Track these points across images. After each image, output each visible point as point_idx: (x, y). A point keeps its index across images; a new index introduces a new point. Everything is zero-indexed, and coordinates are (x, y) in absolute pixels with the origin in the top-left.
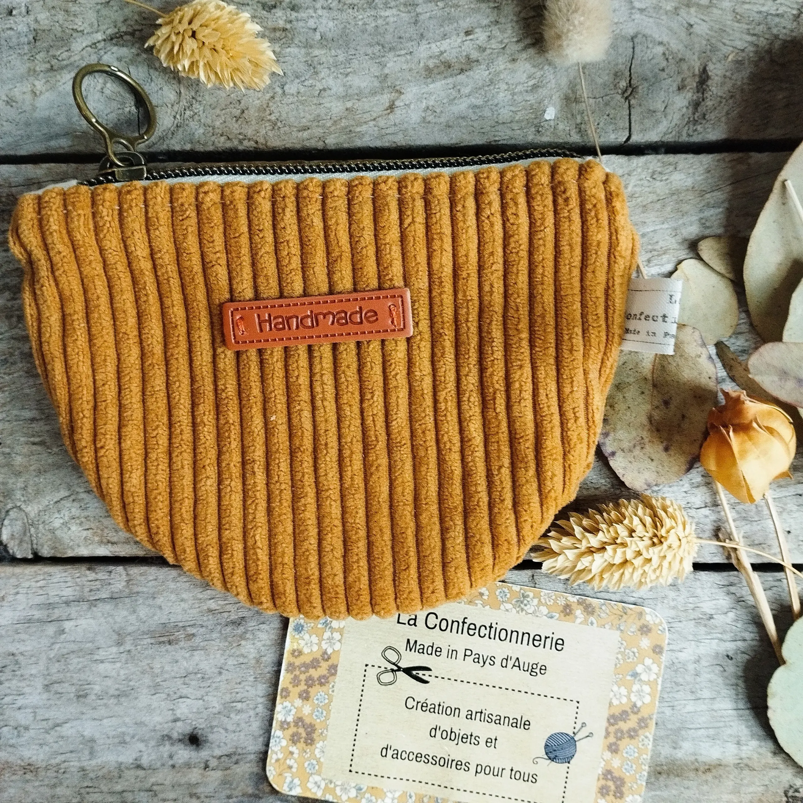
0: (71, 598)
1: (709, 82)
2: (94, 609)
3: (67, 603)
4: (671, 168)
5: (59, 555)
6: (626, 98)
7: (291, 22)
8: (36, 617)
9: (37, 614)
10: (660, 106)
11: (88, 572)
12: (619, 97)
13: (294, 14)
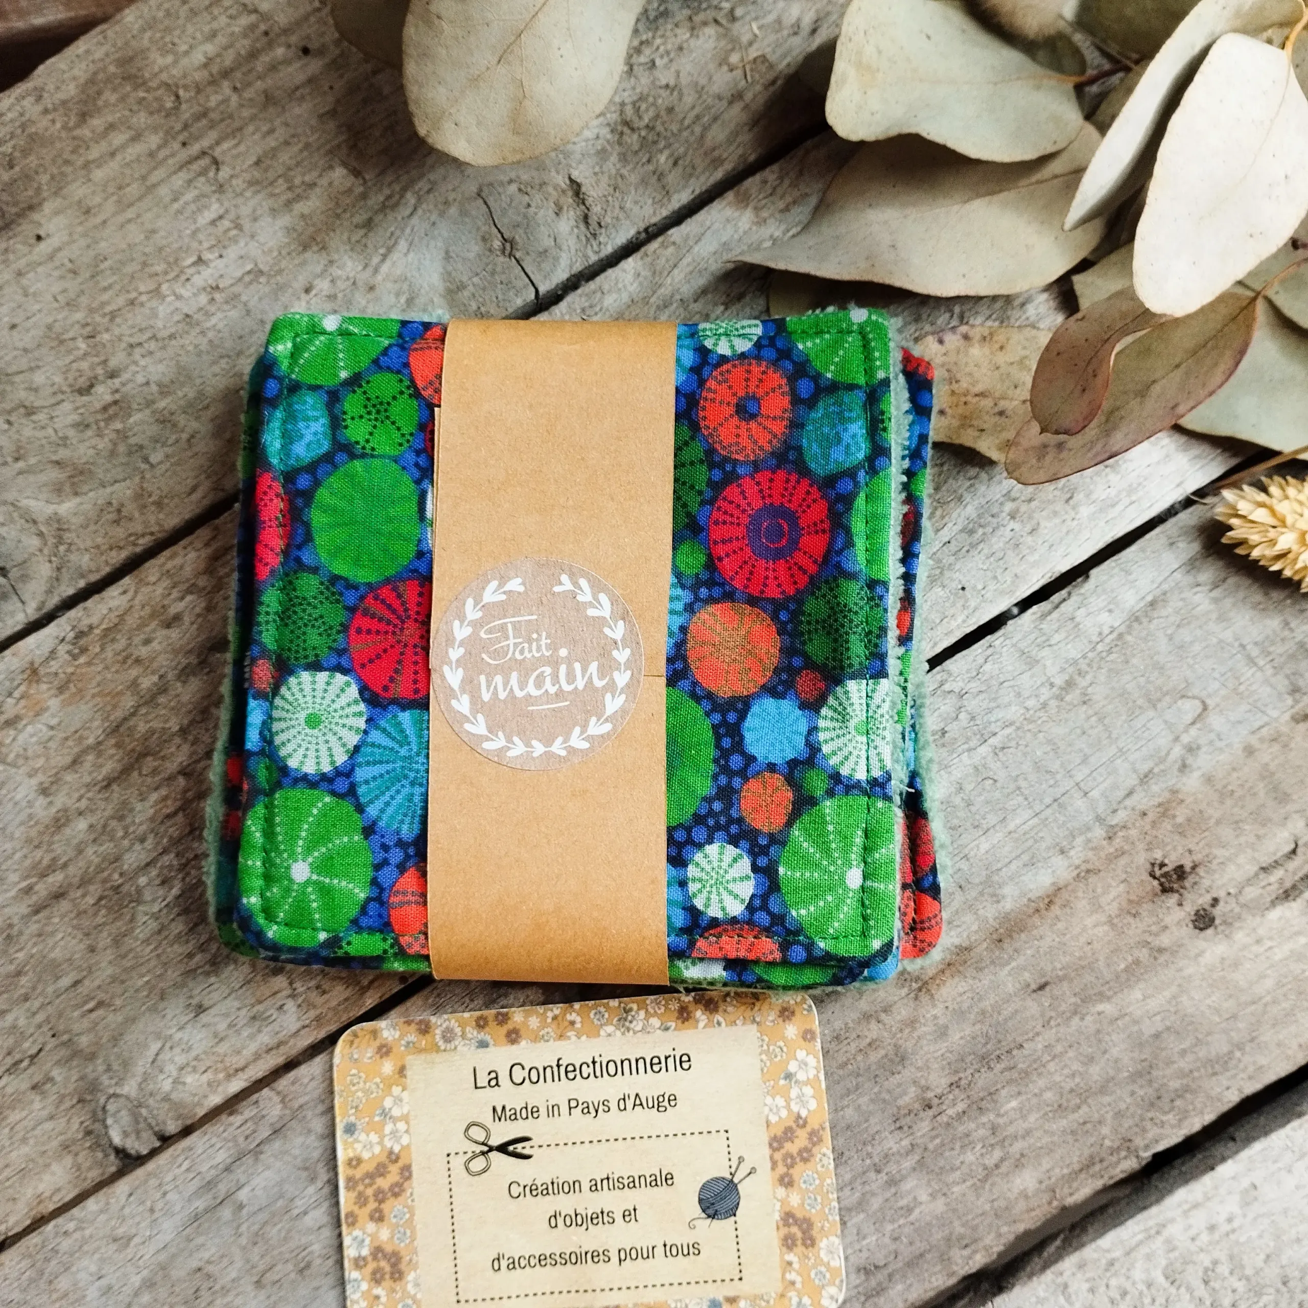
0: (229, 1161)
1: (583, 189)
2: (262, 1157)
3: (228, 1169)
4: (599, 295)
5: (189, 1122)
6: (510, 255)
7: (117, 391)
8: (201, 1208)
9: (200, 1204)
10: (548, 242)
11: (232, 1118)
12: (502, 259)
13: (117, 381)
